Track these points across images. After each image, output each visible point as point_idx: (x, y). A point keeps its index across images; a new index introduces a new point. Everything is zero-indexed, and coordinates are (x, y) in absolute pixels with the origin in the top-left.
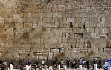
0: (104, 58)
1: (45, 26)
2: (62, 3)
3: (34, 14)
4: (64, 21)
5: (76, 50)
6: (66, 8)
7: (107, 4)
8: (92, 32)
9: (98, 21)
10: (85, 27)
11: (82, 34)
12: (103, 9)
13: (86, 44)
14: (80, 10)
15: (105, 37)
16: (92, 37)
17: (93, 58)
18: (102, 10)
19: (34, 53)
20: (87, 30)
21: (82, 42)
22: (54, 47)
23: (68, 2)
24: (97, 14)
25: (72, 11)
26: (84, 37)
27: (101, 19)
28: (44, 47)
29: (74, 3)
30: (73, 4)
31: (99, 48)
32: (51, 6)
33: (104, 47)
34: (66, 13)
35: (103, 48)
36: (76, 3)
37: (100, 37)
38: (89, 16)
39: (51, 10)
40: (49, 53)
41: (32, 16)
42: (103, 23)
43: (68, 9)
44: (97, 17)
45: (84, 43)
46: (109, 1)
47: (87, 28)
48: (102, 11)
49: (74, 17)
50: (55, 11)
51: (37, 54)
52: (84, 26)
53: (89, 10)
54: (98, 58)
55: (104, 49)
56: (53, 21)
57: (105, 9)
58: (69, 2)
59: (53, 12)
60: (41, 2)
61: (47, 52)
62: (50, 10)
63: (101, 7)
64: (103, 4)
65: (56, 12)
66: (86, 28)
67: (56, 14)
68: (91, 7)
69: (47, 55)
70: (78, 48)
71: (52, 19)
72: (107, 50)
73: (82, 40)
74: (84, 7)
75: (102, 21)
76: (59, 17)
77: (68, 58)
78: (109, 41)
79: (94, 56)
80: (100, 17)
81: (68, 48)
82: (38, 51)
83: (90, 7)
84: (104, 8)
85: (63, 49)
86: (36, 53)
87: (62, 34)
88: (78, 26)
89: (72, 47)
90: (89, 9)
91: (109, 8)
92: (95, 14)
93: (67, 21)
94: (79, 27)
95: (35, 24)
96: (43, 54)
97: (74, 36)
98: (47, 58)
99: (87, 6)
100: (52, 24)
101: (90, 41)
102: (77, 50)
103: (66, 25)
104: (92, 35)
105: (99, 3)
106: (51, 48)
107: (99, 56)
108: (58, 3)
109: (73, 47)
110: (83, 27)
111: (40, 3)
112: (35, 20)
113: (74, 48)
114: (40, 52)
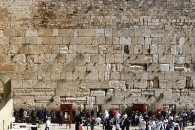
0: (182, 105)
1: (82, 52)
2: (111, 12)
3: (63, 31)
4: (115, 43)
5: (134, 92)
6: (118, 21)
7: (187, 15)
8: (162, 62)
9: (172, 43)
10: (151, 53)
11: (145, 66)
12: (181, 24)
13: (152, 82)
14: (142, 23)
15: (183, 70)
16: (162, 70)
17: (163, 105)
18: (179, 25)
19: (61, 97)
20: (154, 57)
21: (145, 78)
22: (96, 87)
23: (122, 10)
24: (171, 32)
25: (129, 26)
26: (148, 70)
27: (178, 40)
28: (80, 88)
29: (132, 12)
30: (131, 14)
31: (173, 89)
32: (93, 17)
33: (181, 87)
34: (118, 30)
35: (180, 90)
36: (135, 12)
37: (175, 70)
38: (157, 35)
39: (93, 24)
40: (88, 97)
41: (59, 33)
42: (181, 46)
43: (122, 22)
44: (171, 37)
45: (149, 81)
46: (191, 11)
47: (154, 55)
48: (180, 27)
49: (133, 36)
50: (100, 25)
51: (67, 99)
52: (149, 51)
53: (157, 24)
54: (171, 106)
55: (182, 91)
56: (96, 43)
57: (184, 23)
58: (125, 10)
59: (96, 27)
60: (76, 9)
61: (84, 96)
62: (90, 23)
63: (178, 20)
64: (182, 16)
65: (101, 27)
66: (152, 55)
67: (102, 31)
68: (161, 19)
69: (84, 101)
70: (138, 89)
71: (93, 38)
72: (186, 92)
73: (145, 76)
74: (150, 20)
75: (178, 44)
76: (107, 35)
77: (119, 105)
78: (190, 77)
79: (164, 102)
80: (175, 37)
81: (122, 89)
82: (69, 95)
83: (159, 19)
84: (182, 21)
85: (112, 90)
86: (65, 97)
87: (110, 65)
88: (139, 51)
89: (127, 88)
90: (157, 22)
91: (190, 21)
92: (167, 32)
93: (121, 43)
94: (141, 52)
95: (64, 47)
96: (77, 99)
97: (132, 68)
98: (84, 105)
99: (155, 17)
100: (94, 47)
101: (158, 77)
102: (137, 93)
103: (118, 50)
104: (161, 68)
105: (174, 13)
106: (91, 90)
107: (174, 103)
108: (106, 12)
109: (129, 87)
110: (147, 53)
111: (74, 12)
112: (65, 41)
113: (131, 89)
114: (72, 95)
